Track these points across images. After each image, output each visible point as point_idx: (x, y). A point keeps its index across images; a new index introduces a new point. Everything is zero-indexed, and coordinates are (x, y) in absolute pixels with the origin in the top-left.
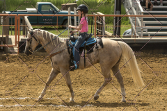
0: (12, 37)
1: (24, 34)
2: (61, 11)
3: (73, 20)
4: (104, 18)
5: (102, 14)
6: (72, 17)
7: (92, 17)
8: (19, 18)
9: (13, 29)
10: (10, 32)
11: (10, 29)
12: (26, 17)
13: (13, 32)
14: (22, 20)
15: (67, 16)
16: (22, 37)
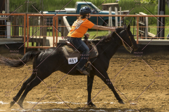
0: (50, 39)
1: (62, 36)
2: (101, 12)
3: (114, 21)
4: (147, 18)
5: (144, 14)
6: (114, 17)
7: (134, 17)
8: (57, 19)
9: (51, 30)
10: (48, 33)
11: (48, 30)
12: (64, 18)
13: (51, 33)
14: (61, 21)
15: (108, 17)
16: (60, 38)
